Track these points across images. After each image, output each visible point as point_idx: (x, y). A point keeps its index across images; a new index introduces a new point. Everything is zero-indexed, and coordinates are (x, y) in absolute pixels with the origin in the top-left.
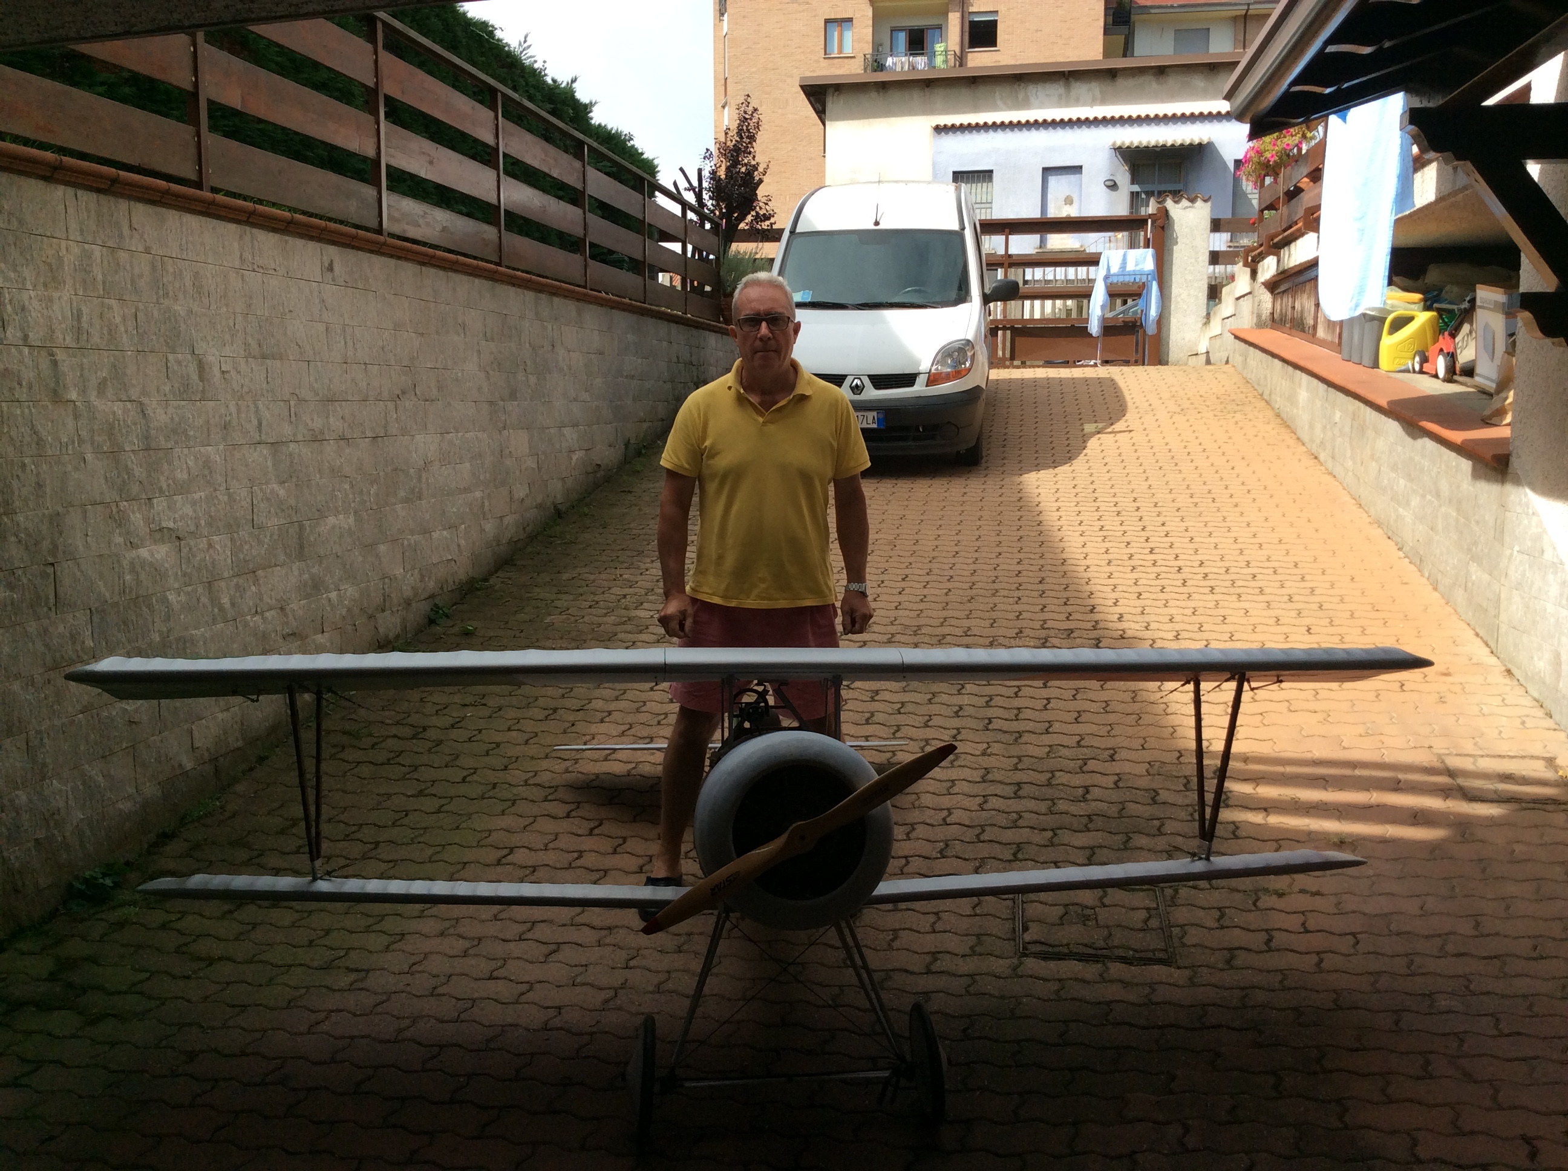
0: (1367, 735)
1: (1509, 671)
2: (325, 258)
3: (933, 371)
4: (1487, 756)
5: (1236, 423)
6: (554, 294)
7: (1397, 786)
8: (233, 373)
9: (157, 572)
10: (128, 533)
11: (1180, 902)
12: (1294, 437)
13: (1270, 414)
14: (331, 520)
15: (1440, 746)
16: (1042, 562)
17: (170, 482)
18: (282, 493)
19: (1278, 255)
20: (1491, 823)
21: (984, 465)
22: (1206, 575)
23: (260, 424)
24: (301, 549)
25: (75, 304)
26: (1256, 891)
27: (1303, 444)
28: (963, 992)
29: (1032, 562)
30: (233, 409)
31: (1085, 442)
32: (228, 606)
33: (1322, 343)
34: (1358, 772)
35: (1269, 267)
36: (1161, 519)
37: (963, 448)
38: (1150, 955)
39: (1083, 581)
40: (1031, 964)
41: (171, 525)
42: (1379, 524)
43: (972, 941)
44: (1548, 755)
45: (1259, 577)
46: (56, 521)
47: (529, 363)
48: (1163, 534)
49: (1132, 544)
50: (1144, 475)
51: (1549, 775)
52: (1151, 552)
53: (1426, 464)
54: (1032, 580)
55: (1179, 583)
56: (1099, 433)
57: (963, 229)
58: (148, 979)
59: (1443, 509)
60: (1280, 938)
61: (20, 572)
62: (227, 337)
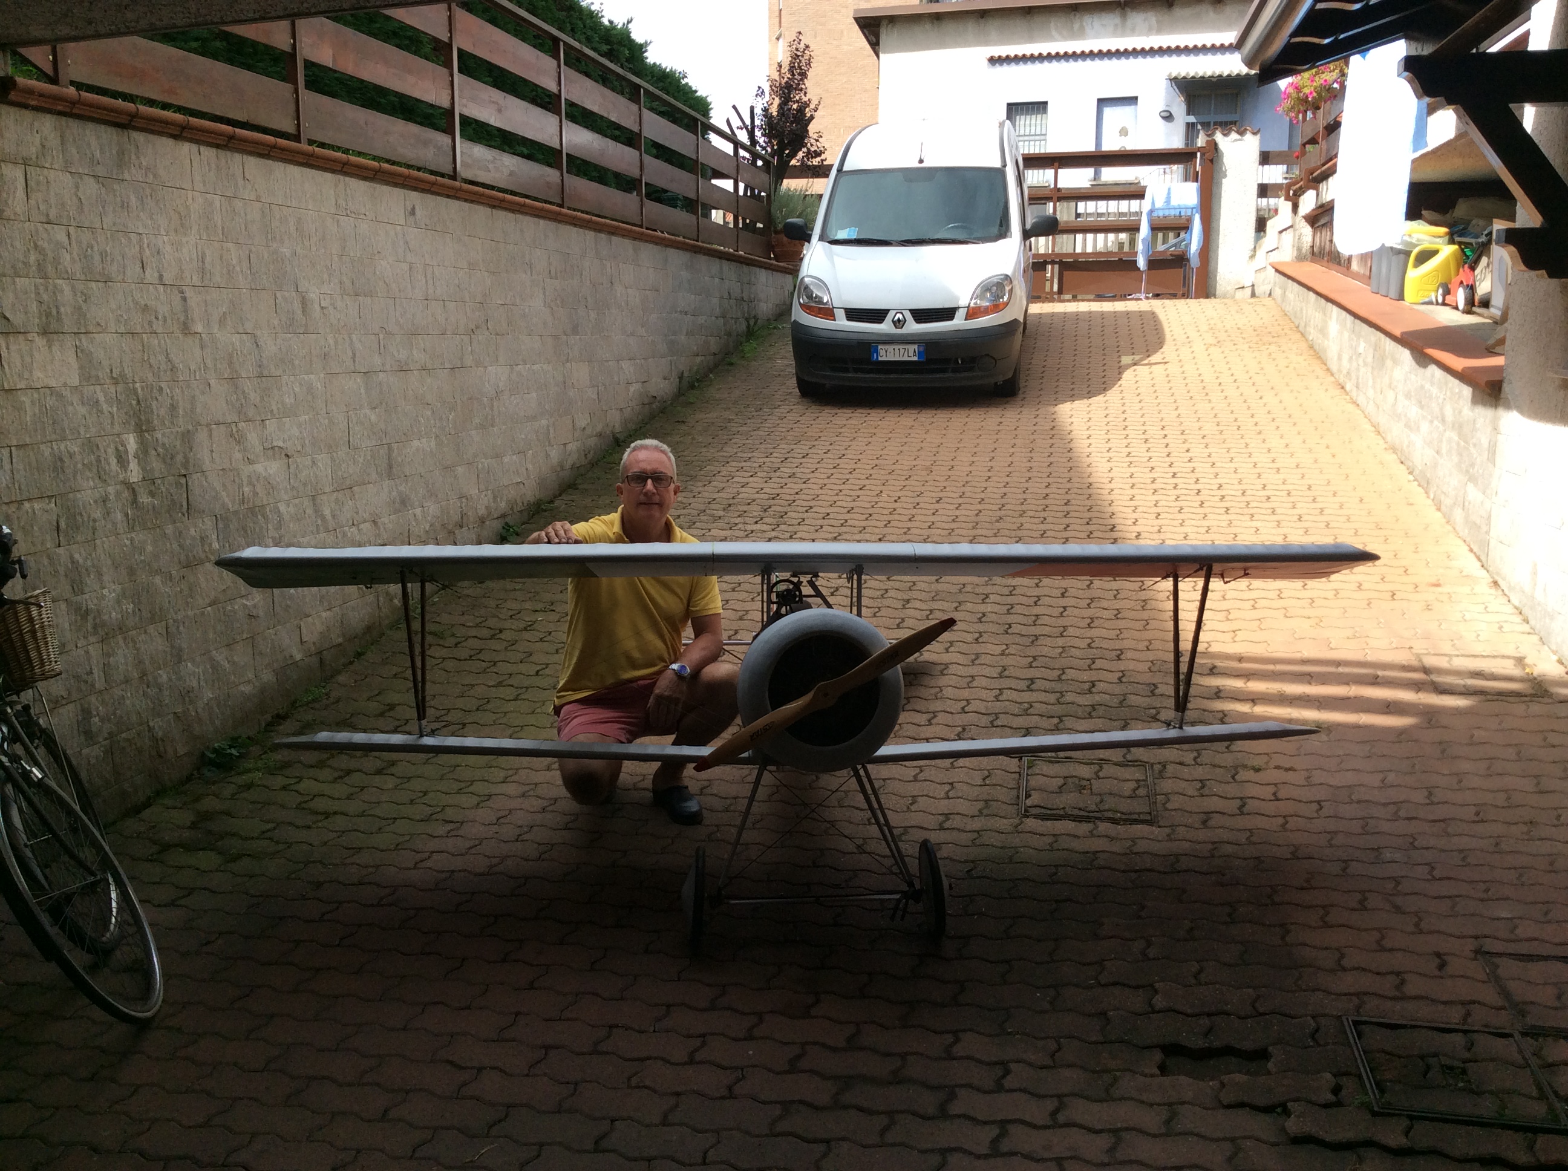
0: (1355, 637)
1: (1495, 583)
2: (408, 203)
3: (972, 305)
4: (1463, 656)
5: (1270, 354)
6: (613, 234)
7: (1375, 681)
8: (331, 308)
9: (270, 487)
10: (245, 450)
11: (1167, 775)
12: (1325, 368)
13: (1303, 345)
14: (416, 443)
15: (1420, 647)
16: (1069, 486)
17: (280, 406)
18: (373, 418)
19: (1317, 189)
20: (1457, 712)
21: (1021, 396)
22: (1223, 497)
23: (354, 354)
24: (390, 470)
25: (199, 247)
26: (1236, 767)
27: (1332, 375)
28: (970, 843)
29: (1060, 486)
30: (331, 342)
31: (1120, 373)
32: (329, 517)
33: (1356, 276)
34: (1341, 670)
35: (1308, 202)
36: (1186, 446)
37: (1000, 379)
38: (1136, 817)
39: (1106, 503)
40: (1031, 823)
41: (281, 444)
42: (1394, 449)
43: (981, 805)
44: (1518, 655)
45: (1273, 498)
46: (187, 437)
47: (589, 299)
48: (1186, 460)
49: (1156, 469)
50: (1174, 405)
51: (1517, 672)
52: (1173, 476)
53: (1434, 390)
54: (1058, 502)
55: (1197, 504)
56: (1135, 364)
57: (1005, 166)
58: (275, 828)
59: (1448, 434)
60: (1252, 805)
61: (159, 481)
62: (326, 276)
